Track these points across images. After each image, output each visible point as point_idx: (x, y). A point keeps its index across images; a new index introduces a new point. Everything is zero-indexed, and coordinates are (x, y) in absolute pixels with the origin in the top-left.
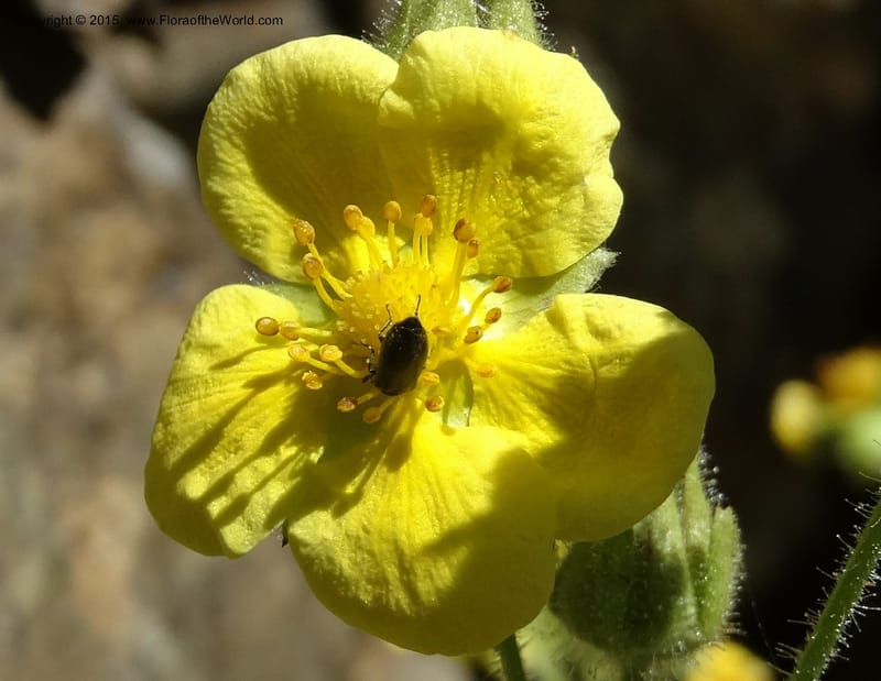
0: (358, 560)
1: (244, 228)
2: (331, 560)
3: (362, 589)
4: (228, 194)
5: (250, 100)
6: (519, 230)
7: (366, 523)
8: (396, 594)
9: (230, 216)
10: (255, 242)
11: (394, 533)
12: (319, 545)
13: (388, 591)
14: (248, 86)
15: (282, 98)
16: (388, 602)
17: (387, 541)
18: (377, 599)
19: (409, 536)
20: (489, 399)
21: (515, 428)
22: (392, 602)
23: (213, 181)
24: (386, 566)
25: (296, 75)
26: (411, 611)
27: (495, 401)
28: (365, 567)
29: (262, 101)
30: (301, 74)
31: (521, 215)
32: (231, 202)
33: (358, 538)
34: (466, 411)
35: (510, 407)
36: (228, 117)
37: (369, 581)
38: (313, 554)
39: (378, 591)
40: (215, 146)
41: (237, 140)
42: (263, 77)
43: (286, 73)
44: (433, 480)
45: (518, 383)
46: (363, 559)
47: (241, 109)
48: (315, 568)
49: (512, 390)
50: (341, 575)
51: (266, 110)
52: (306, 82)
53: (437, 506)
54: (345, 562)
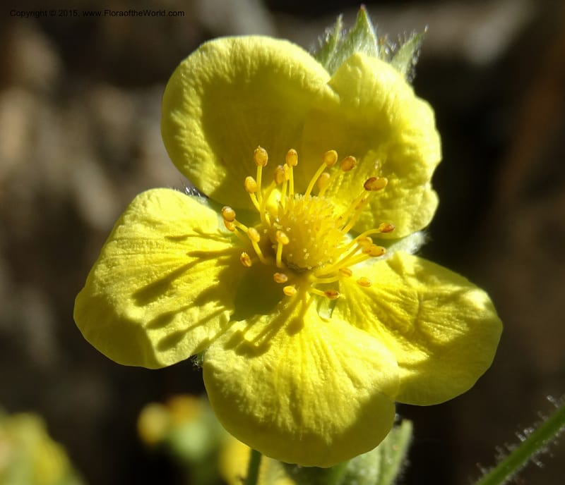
0: (260, 388)
1: (189, 153)
2: (238, 385)
3: (258, 408)
4: (185, 127)
5: (220, 64)
6: (379, 205)
7: (269, 364)
8: (284, 415)
9: (181, 142)
10: (194, 165)
11: (291, 373)
12: (229, 373)
13: (278, 412)
14: (220, 55)
15: (244, 69)
16: (277, 419)
17: (285, 378)
18: (268, 417)
19: (302, 377)
20: (347, 305)
21: (361, 328)
22: (280, 419)
23: (176, 114)
24: (280, 394)
25: (259, 56)
26: (293, 429)
27: (351, 307)
28: (264, 393)
29: (228, 67)
30: (264, 57)
31: (383, 195)
32: (185, 132)
33: (262, 373)
34: (330, 310)
35: (361, 313)
36: (200, 72)
37: (265, 404)
38: (224, 379)
39: (269, 412)
40: (185, 90)
41: (201, 90)
42: (233, 52)
43: (253, 52)
44: (319, 344)
45: (369, 299)
46: (264, 388)
47: (212, 69)
48: (224, 389)
49: (364, 303)
50: (245, 396)
51: (230, 75)
52: (266, 63)
53: (322, 361)
54: (249, 388)
